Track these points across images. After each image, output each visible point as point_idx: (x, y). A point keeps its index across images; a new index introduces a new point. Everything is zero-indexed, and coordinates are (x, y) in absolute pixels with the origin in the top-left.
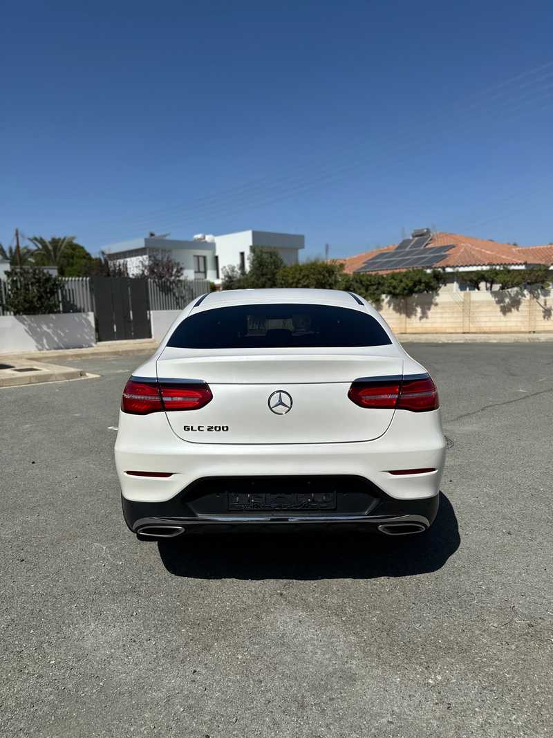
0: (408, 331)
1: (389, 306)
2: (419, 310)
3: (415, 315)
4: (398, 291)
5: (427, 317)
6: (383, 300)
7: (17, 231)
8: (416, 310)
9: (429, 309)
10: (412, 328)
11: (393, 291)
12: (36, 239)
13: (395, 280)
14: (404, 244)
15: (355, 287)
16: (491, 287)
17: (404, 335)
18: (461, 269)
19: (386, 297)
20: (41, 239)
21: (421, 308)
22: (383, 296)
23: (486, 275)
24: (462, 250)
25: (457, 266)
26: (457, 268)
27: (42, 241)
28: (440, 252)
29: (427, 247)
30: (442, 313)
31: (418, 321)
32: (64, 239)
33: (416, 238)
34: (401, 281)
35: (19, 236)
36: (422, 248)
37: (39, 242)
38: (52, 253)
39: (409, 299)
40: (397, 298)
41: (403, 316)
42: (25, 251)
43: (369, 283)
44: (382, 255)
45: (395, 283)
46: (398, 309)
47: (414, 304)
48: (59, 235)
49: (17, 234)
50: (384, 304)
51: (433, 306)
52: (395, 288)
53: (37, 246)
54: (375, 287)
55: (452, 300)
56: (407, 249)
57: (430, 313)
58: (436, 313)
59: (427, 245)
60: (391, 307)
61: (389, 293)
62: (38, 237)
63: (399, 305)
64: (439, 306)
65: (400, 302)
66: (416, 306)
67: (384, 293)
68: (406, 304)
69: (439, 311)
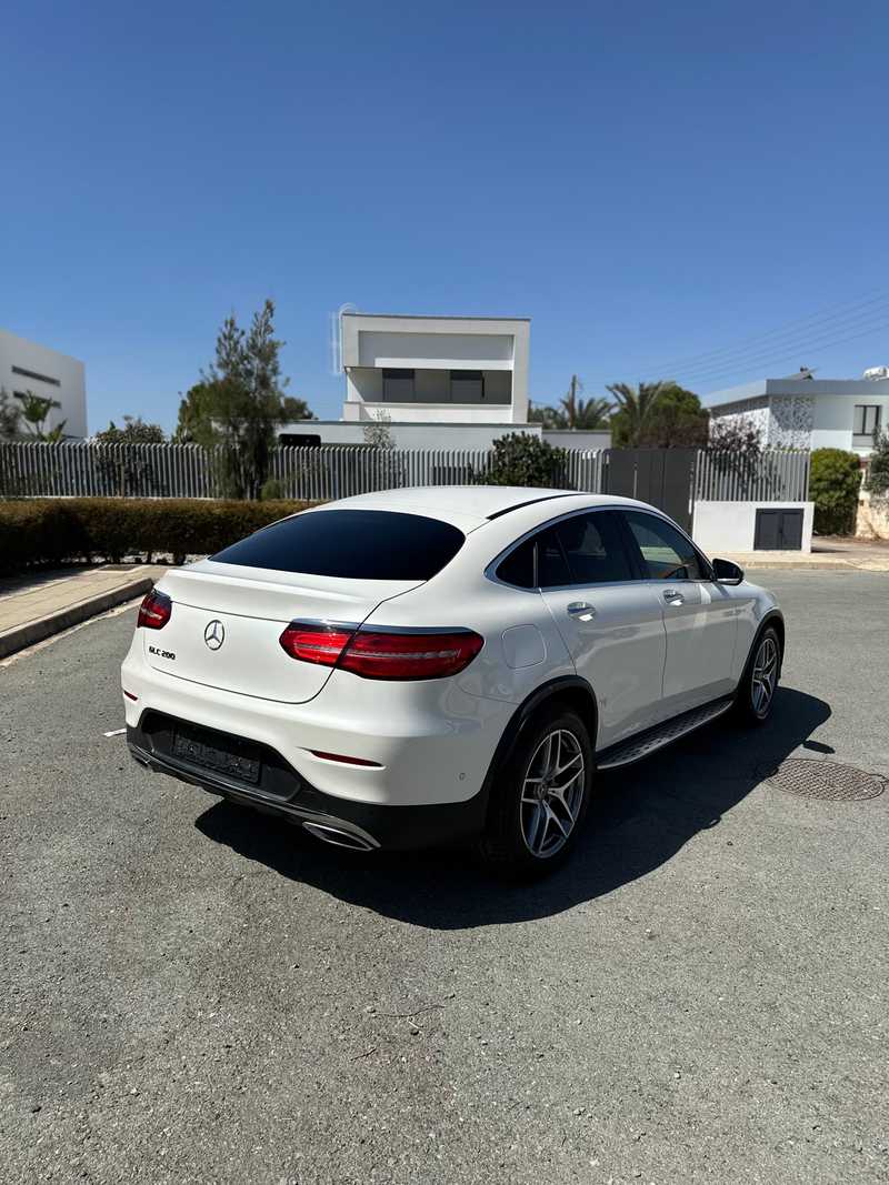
7: (574, 378)
12: (617, 387)
20: (624, 387)
27: (625, 391)
32: (659, 384)
35: (577, 386)
37: (623, 393)
38: (638, 407)
42: (601, 405)
48: (650, 381)
49: (573, 385)
53: (617, 396)
62: (620, 384)
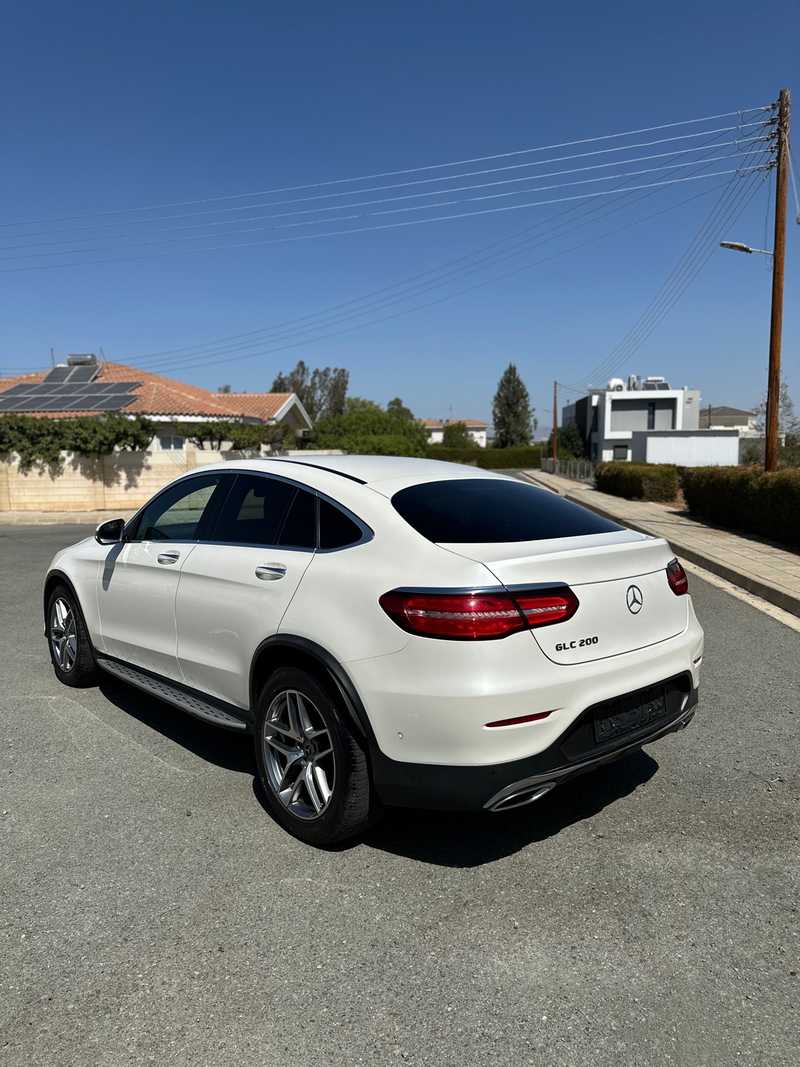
0: (109, 506)
1: (75, 469)
2: (123, 475)
3: (118, 483)
4: (90, 446)
5: (136, 486)
6: (64, 459)
8: (119, 476)
9: (139, 474)
10: (115, 501)
11: (83, 446)
13: (86, 429)
14: (57, 374)
15: (11, 437)
16: (220, 444)
17: (102, 513)
18: (181, 419)
19: (69, 455)
21: (127, 473)
22: (64, 453)
23: (214, 430)
24: (154, 391)
25: (175, 414)
26: (175, 417)
28: (123, 391)
29: (96, 382)
30: (157, 480)
31: (123, 491)
33: (76, 368)
34: (95, 432)
36: (89, 382)
39: (107, 459)
40: (88, 457)
41: (100, 484)
43: (37, 432)
44: (22, 388)
45: (85, 434)
46: (91, 473)
47: (115, 466)
50: (66, 465)
51: (144, 469)
52: (85, 441)
54: (49, 438)
55: (171, 462)
56: (66, 382)
57: (140, 480)
58: (149, 480)
59: (96, 378)
60: (79, 470)
61: (74, 448)
63: (90, 467)
64: (153, 470)
65: (94, 463)
66: (119, 468)
67: (64, 448)
68: (103, 466)
69: (154, 476)
